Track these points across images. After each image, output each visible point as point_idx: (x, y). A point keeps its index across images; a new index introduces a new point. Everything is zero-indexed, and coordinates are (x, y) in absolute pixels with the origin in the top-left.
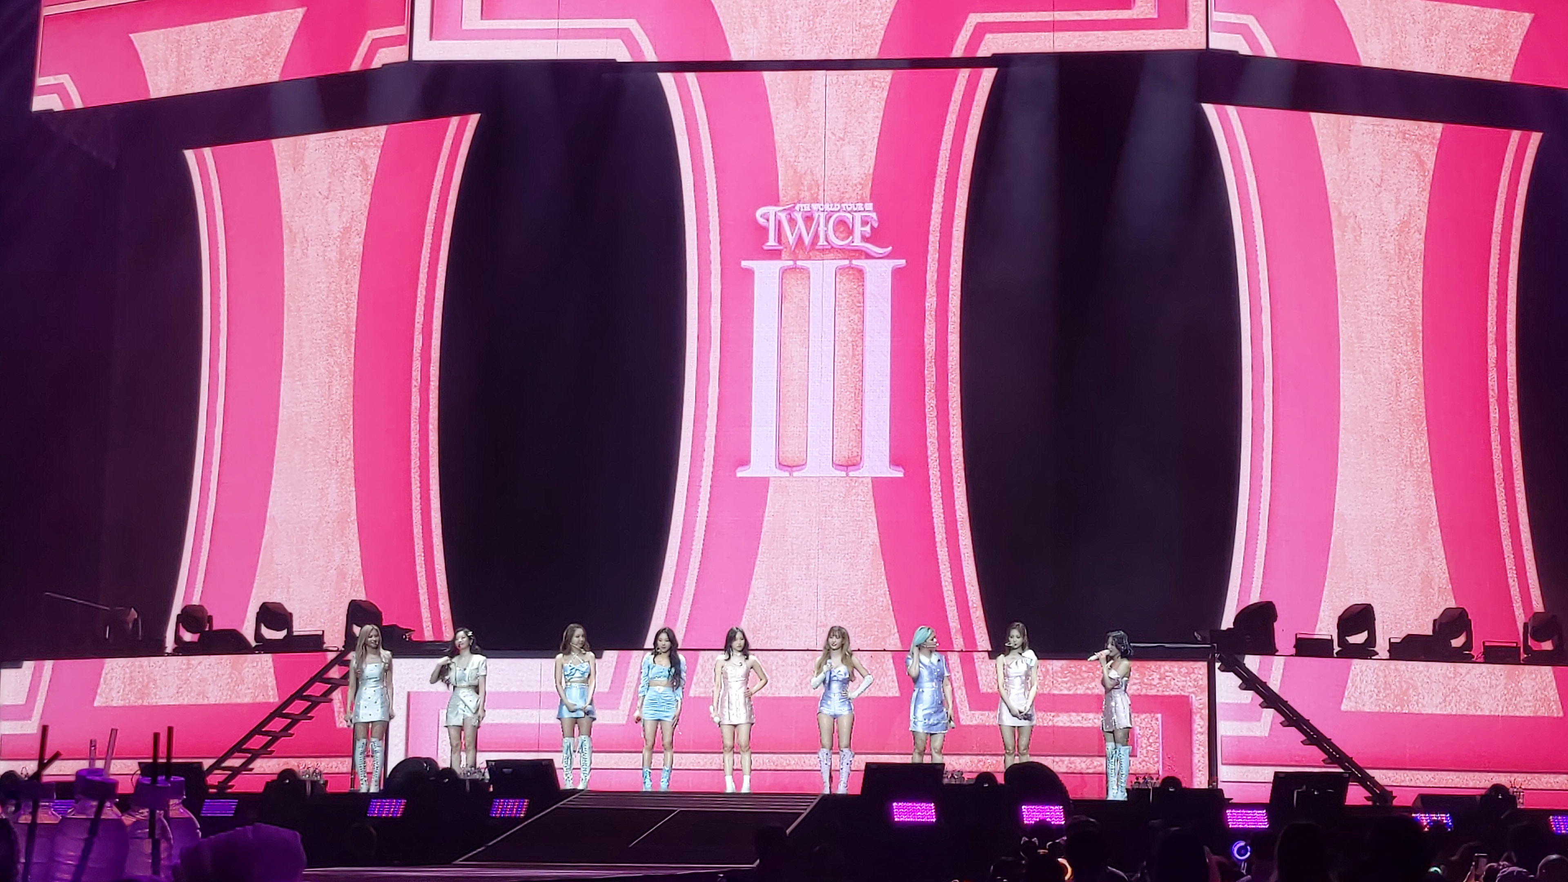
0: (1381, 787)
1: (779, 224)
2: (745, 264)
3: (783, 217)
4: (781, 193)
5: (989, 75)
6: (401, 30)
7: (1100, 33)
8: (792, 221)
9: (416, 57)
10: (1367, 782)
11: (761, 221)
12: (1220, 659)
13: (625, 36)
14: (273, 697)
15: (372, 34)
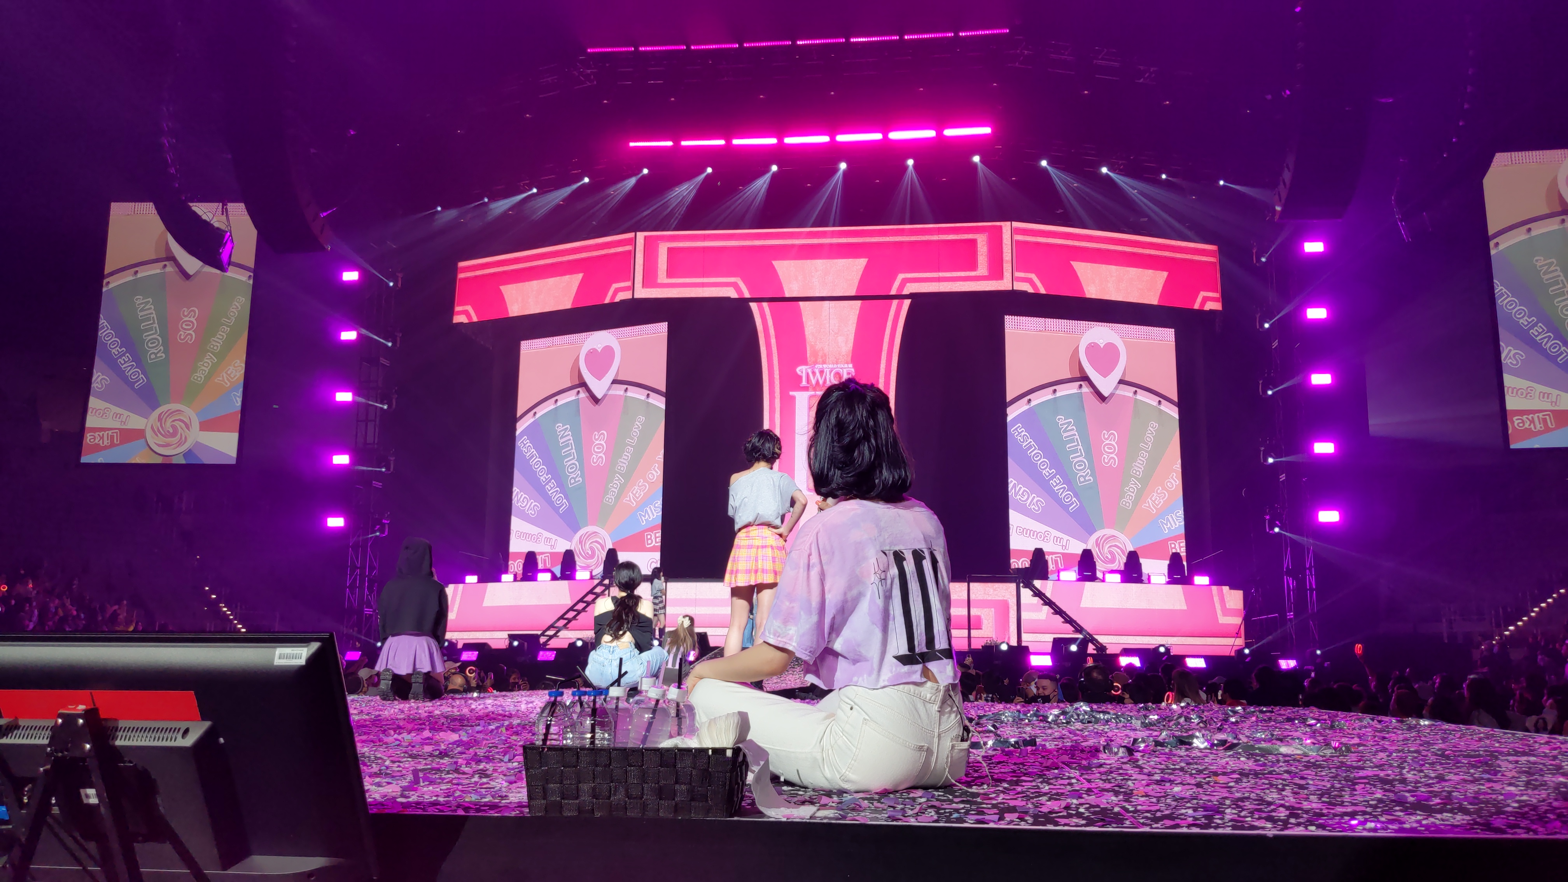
0: (1101, 644)
1: (808, 375)
2: (791, 393)
3: (810, 371)
4: (809, 359)
5: (907, 303)
6: (628, 284)
7: (961, 283)
8: (814, 373)
9: (635, 297)
10: (1093, 641)
11: (799, 373)
12: (1023, 582)
13: (735, 286)
14: (568, 602)
15: (615, 286)
